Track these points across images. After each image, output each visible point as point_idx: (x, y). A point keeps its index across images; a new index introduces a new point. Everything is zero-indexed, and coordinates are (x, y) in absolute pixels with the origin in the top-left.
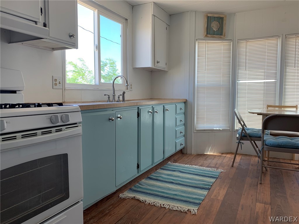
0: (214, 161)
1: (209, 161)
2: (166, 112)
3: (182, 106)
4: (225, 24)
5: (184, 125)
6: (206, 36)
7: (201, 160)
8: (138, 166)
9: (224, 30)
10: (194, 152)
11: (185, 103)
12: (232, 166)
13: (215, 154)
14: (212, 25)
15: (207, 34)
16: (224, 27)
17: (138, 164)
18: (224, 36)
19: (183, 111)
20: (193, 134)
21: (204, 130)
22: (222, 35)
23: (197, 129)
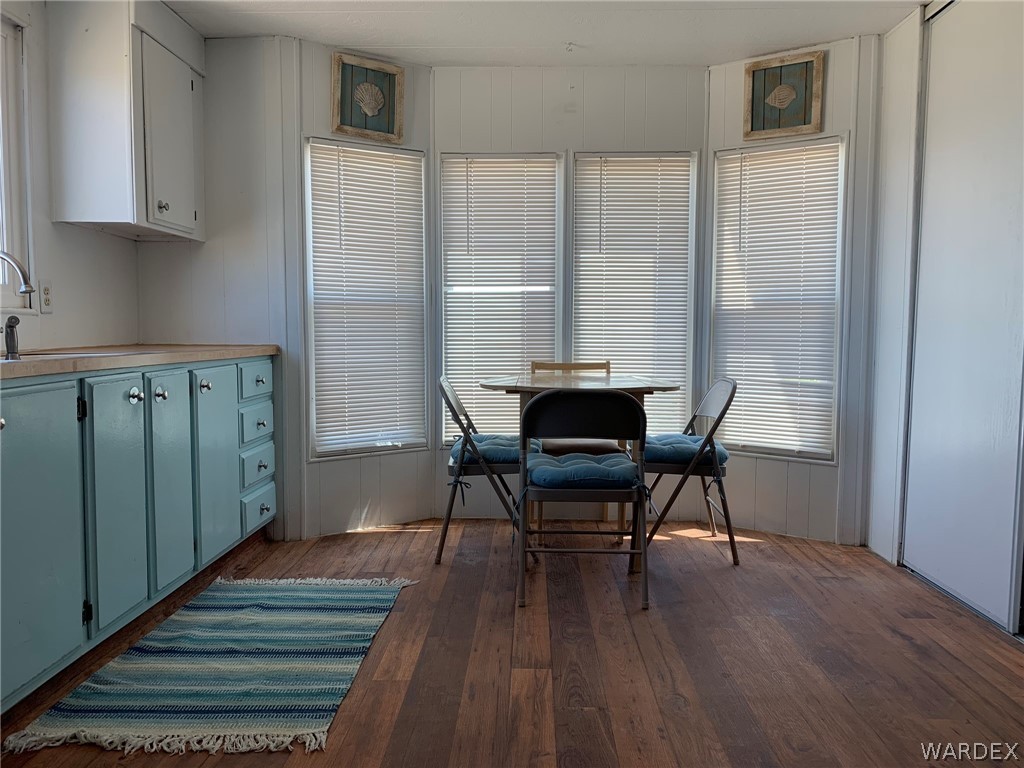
0: (380, 554)
1: (363, 556)
2: (203, 396)
3: (264, 369)
5: (273, 437)
6: (339, 129)
7: (335, 558)
8: (88, 613)
9: (397, 117)
10: (309, 532)
11: (273, 358)
12: (438, 562)
13: (382, 529)
14: (358, 95)
15: (343, 122)
16: (396, 106)
17: (86, 602)
18: (400, 135)
19: (267, 387)
20: (305, 468)
21: (345, 452)
22: (393, 133)
23: (319, 449)
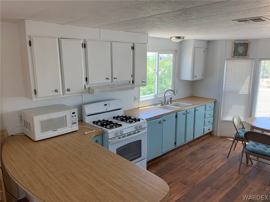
2: (197, 112)
4: (249, 48)
6: (233, 57)
8: (175, 143)
9: (248, 52)
10: (219, 135)
11: (214, 102)
14: (238, 49)
15: (234, 55)
16: (248, 50)
17: (175, 142)
18: (248, 56)
19: (212, 107)
20: (219, 123)
21: (228, 121)
22: (246, 56)
23: (222, 120)
